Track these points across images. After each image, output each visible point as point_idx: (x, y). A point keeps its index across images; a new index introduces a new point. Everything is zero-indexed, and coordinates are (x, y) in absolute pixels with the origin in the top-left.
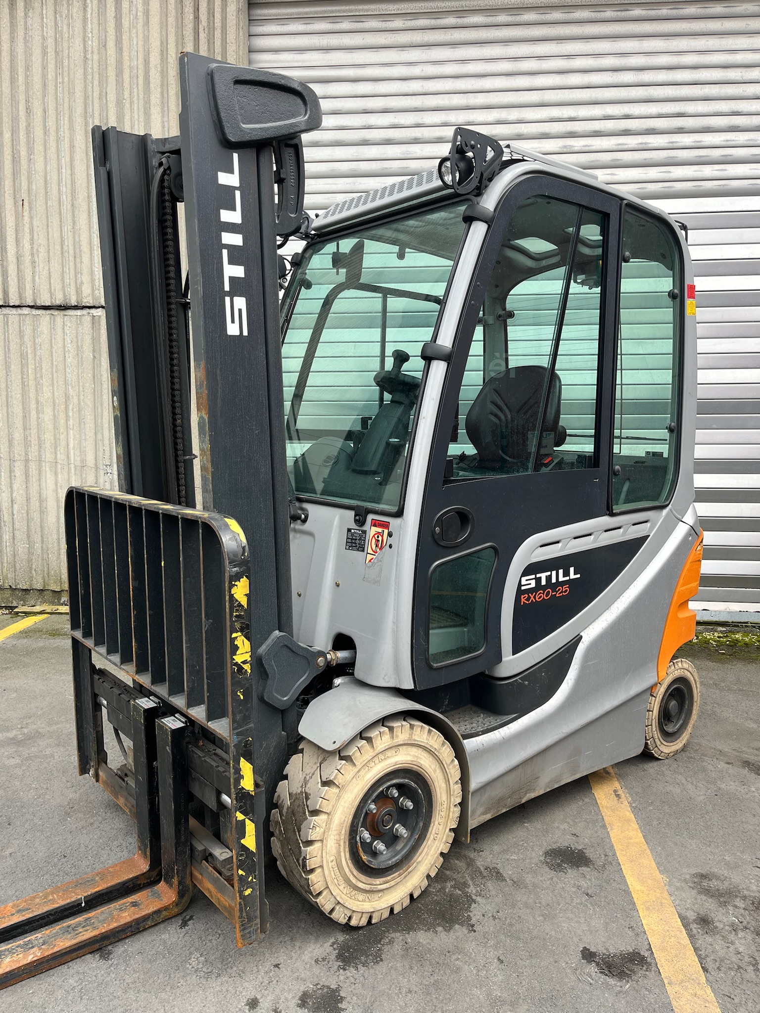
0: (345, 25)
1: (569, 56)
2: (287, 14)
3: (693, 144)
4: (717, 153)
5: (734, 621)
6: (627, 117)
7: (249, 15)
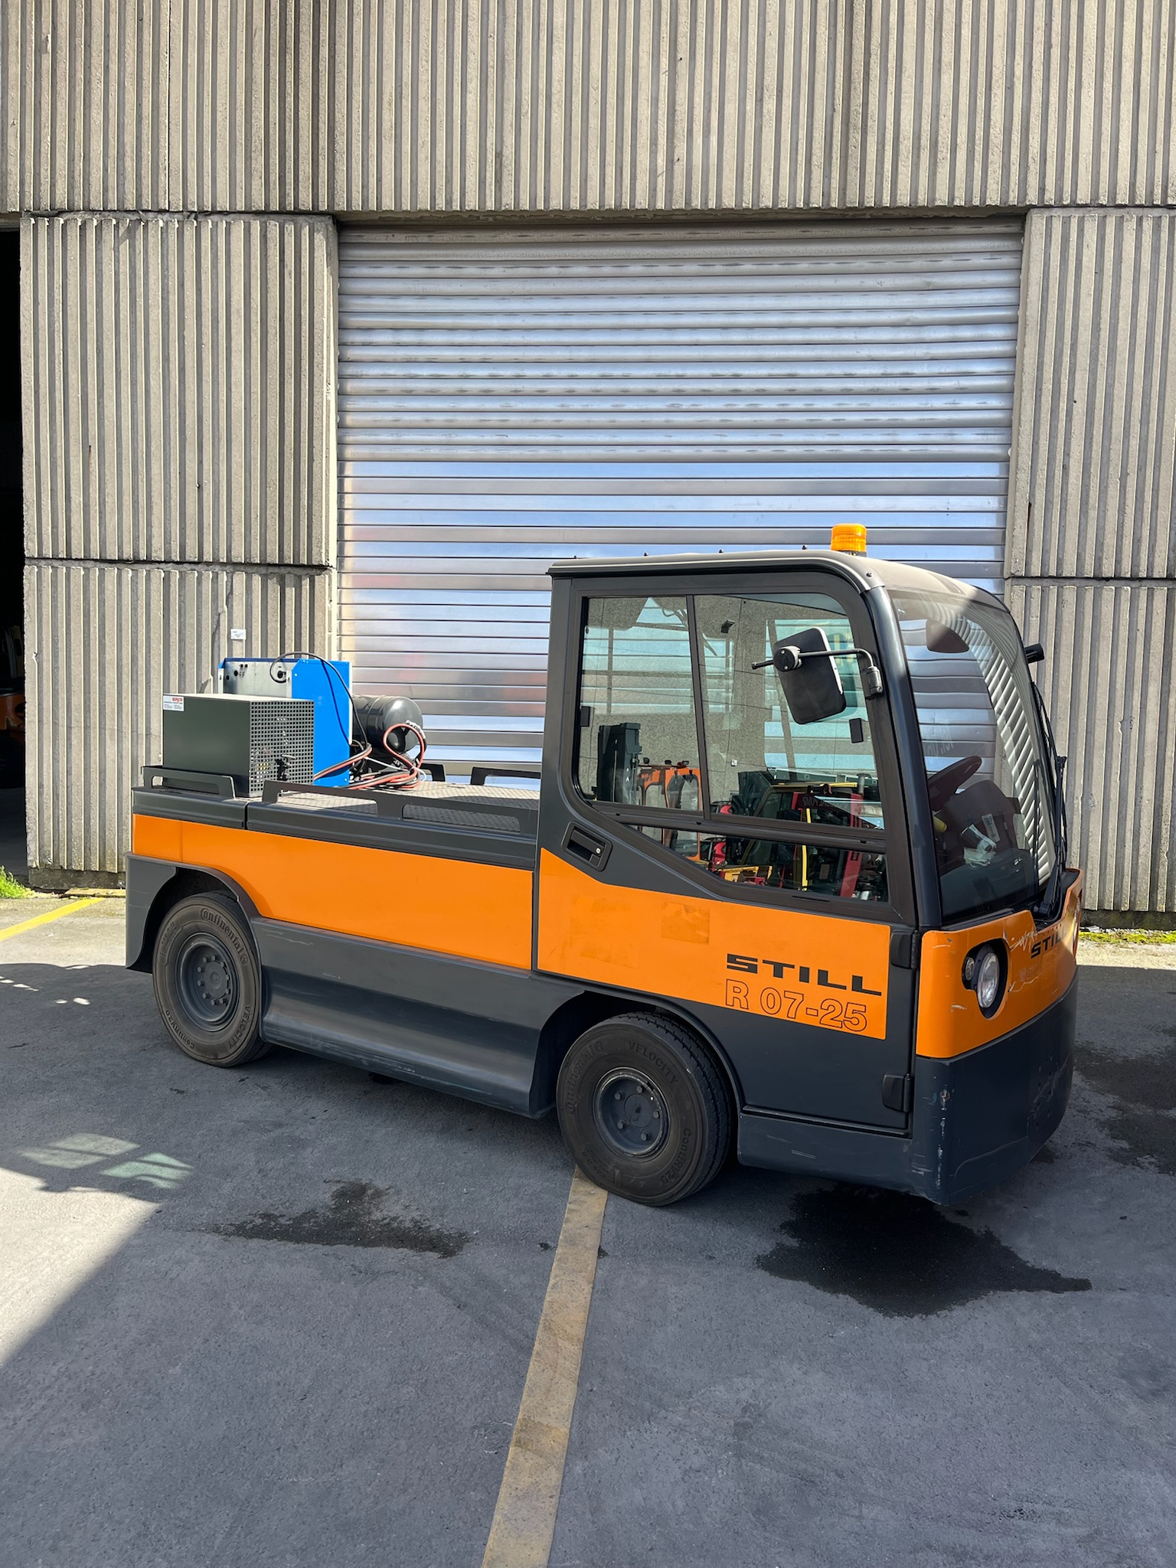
0: (442, 271)
1: (677, 312)
2: (380, 257)
3: (804, 407)
4: (828, 418)
6: (737, 377)
7: (339, 256)
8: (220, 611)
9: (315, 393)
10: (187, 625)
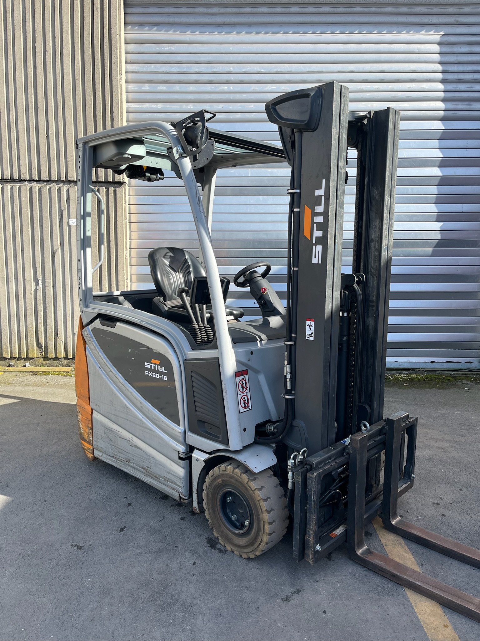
2: (148, 1)
5: (412, 367)
7: (124, 1)
8: (62, 208)
9: (113, 80)
10: (43, 217)
